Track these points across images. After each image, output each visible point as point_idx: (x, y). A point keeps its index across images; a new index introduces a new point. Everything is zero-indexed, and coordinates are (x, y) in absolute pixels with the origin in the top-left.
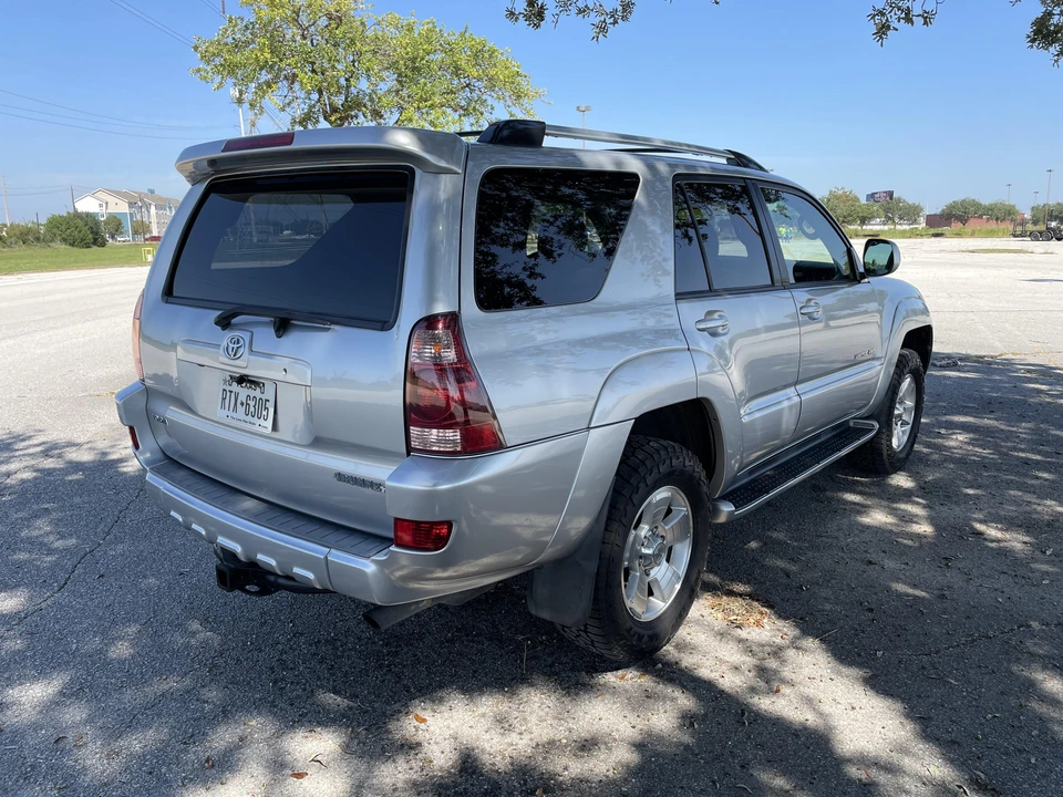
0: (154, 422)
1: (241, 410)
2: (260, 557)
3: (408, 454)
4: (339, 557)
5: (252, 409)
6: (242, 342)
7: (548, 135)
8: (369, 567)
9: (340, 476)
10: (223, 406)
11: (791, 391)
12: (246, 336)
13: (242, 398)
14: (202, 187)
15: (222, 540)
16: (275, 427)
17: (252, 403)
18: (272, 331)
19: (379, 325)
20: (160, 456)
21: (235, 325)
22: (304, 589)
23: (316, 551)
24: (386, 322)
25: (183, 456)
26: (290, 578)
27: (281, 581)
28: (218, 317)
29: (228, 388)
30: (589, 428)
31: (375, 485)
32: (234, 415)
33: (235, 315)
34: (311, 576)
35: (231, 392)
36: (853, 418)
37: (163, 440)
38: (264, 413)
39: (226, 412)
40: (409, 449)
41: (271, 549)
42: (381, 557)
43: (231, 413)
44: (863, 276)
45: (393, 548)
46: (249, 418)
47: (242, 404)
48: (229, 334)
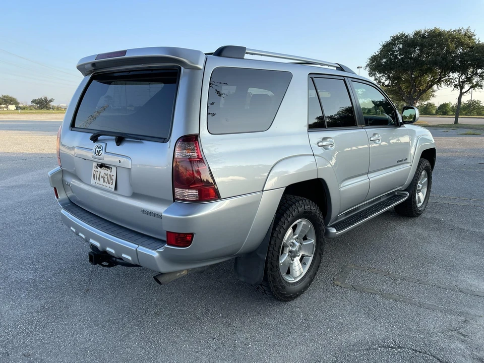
0: (65, 186)
1: (101, 180)
2: (108, 249)
3: (174, 201)
4: (143, 250)
5: (106, 180)
6: (102, 148)
7: (247, 53)
8: (155, 254)
9: (144, 211)
10: (94, 178)
11: (365, 177)
12: (104, 145)
13: (102, 174)
14: (89, 77)
15: (92, 241)
16: (116, 188)
17: (106, 177)
18: (114, 143)
19: (162, 140)
20: (68, 201)
21: (99, 140)
22: (127, 264)
23: (132, 246)
24: (165, 139)
25: (78, 202)
26: (121, 259)
27: (118, 260)
28: (91, 137)
29: (96, 170)
30: (263, 191)
31: (159, 216)
32: (98, 182)
33: (99, 135)
34: (130, 258)
35: (97, 171)
36: (397, 191)
37: (70, 194)
38: (111, 181)
39: (95, 181)
40: (175, 199)
41: (112, 245)
42: (161, 250)
43: (97, 181)
44: (402, 124)
45: (166, 246)
46: (105, 184)
47: (102, 177)
48: (96, 144)
